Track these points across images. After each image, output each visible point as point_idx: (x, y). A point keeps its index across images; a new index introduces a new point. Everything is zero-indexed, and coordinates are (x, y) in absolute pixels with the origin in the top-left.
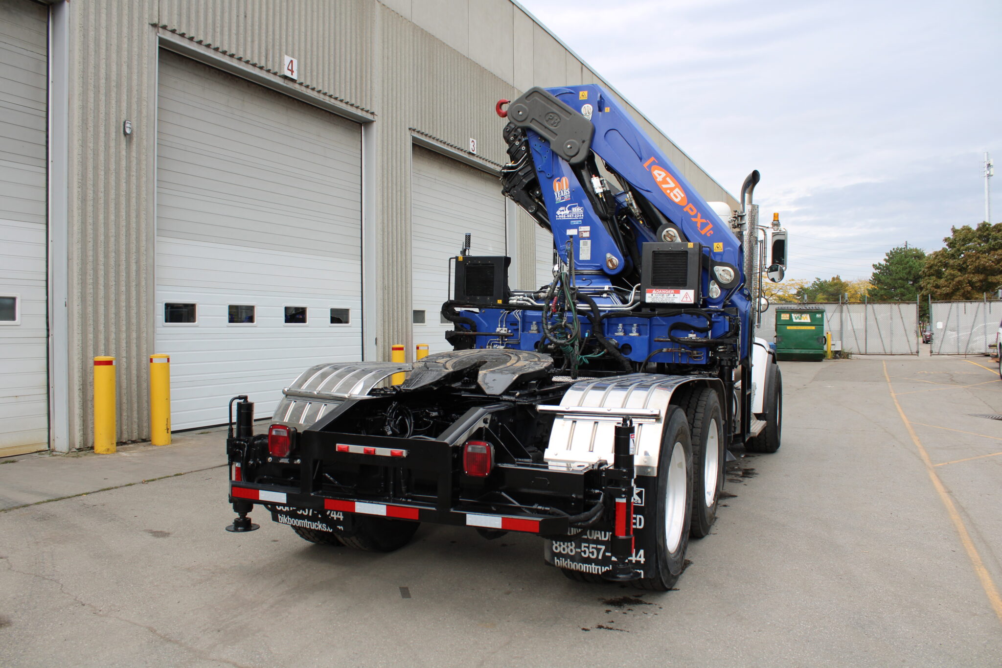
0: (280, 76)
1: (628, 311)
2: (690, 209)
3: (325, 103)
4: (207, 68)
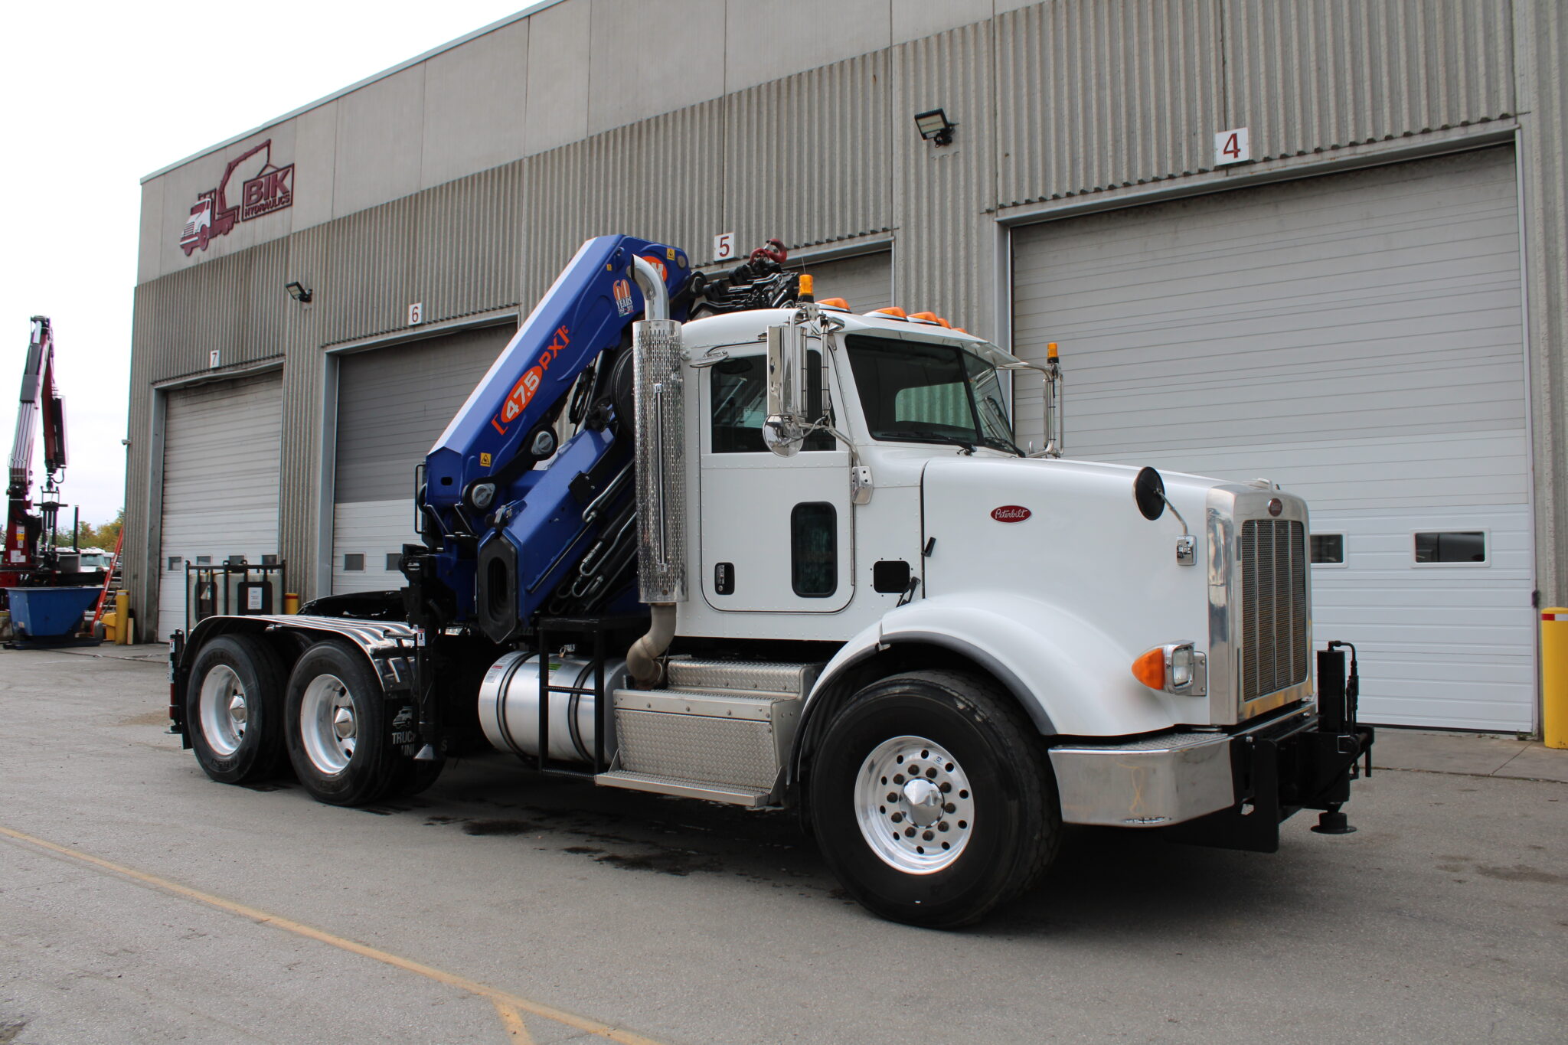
0: (1212, 171)
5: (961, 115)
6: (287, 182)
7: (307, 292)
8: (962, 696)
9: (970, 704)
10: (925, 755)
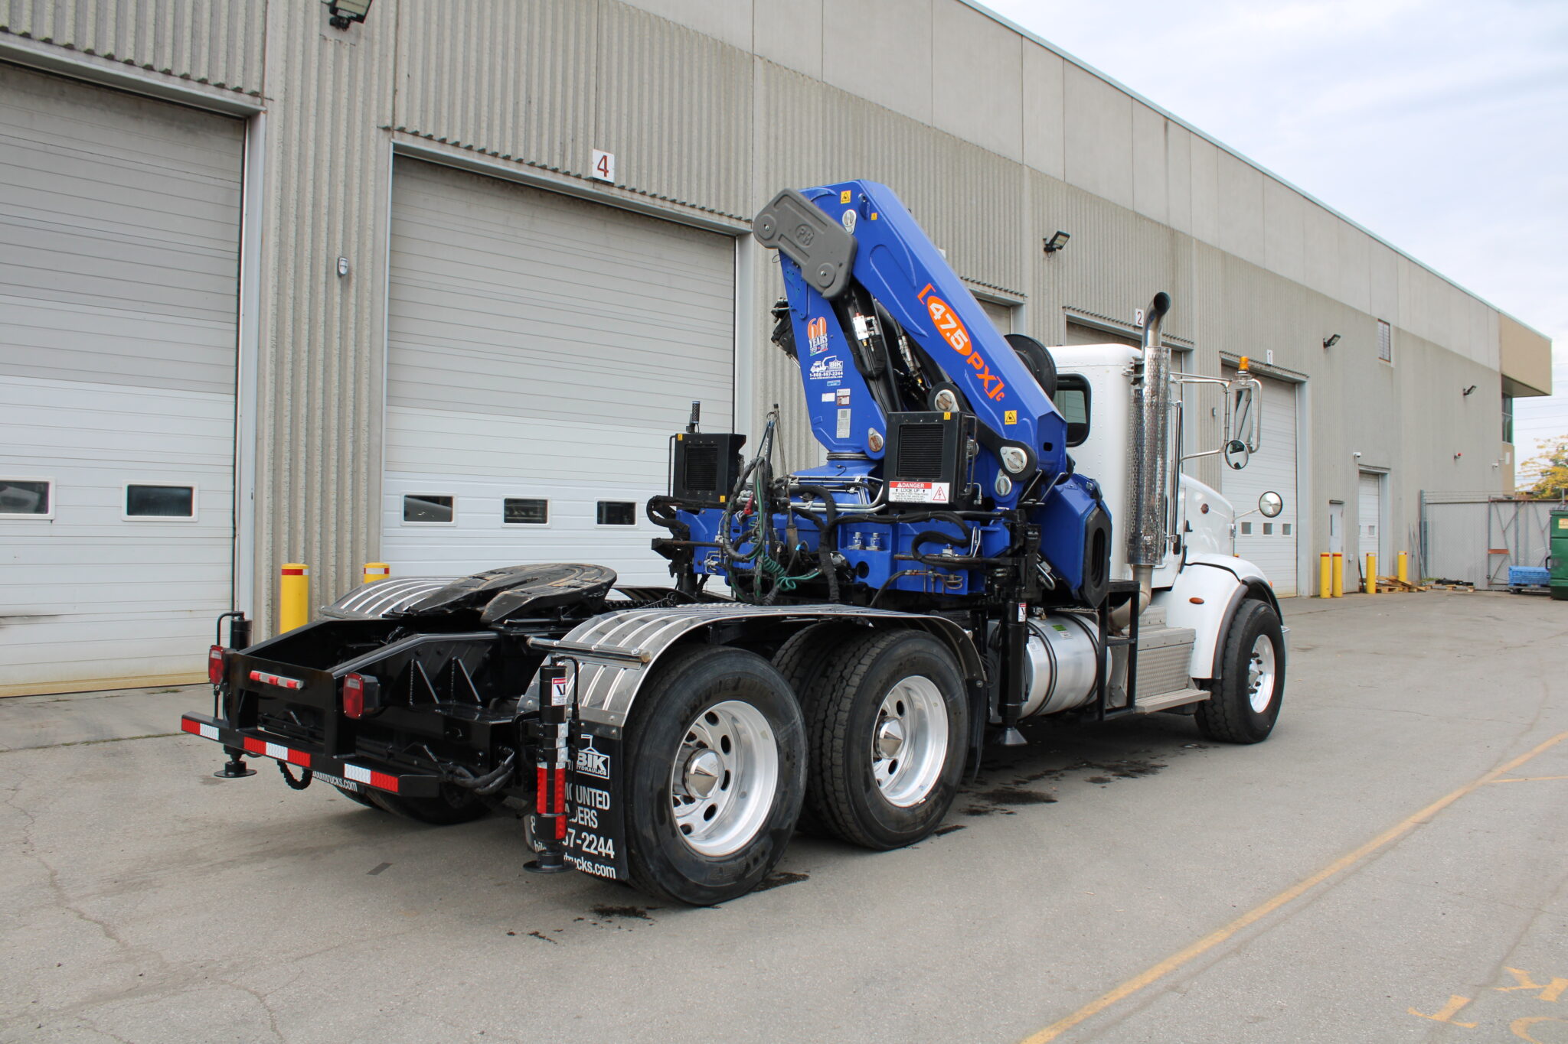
0: (586, 180)
1: (870, 514)
2: (975, 361)
3: (664, 211)
4: (475, 177)
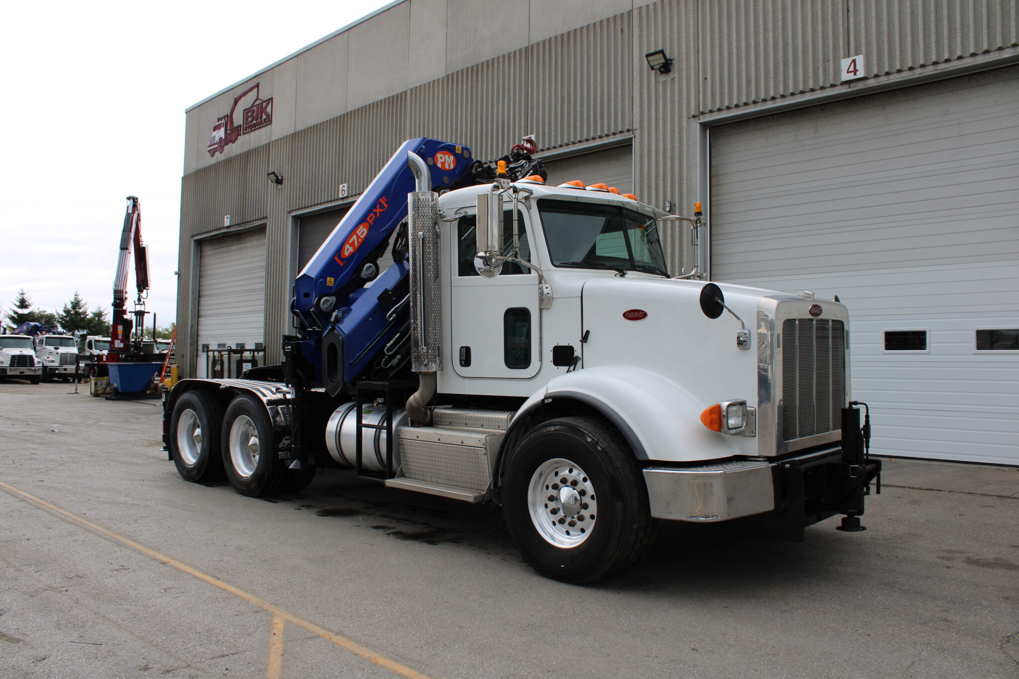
0: (841, 85)
3: (928, 76)
5: (676, 53)
6: (269, 109)
7: (280, 178)
8: (590, 434)
9: (595, 438)
10: (571, 471)
